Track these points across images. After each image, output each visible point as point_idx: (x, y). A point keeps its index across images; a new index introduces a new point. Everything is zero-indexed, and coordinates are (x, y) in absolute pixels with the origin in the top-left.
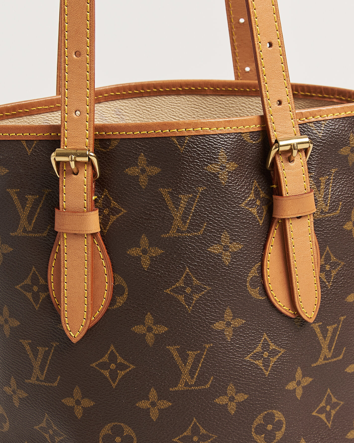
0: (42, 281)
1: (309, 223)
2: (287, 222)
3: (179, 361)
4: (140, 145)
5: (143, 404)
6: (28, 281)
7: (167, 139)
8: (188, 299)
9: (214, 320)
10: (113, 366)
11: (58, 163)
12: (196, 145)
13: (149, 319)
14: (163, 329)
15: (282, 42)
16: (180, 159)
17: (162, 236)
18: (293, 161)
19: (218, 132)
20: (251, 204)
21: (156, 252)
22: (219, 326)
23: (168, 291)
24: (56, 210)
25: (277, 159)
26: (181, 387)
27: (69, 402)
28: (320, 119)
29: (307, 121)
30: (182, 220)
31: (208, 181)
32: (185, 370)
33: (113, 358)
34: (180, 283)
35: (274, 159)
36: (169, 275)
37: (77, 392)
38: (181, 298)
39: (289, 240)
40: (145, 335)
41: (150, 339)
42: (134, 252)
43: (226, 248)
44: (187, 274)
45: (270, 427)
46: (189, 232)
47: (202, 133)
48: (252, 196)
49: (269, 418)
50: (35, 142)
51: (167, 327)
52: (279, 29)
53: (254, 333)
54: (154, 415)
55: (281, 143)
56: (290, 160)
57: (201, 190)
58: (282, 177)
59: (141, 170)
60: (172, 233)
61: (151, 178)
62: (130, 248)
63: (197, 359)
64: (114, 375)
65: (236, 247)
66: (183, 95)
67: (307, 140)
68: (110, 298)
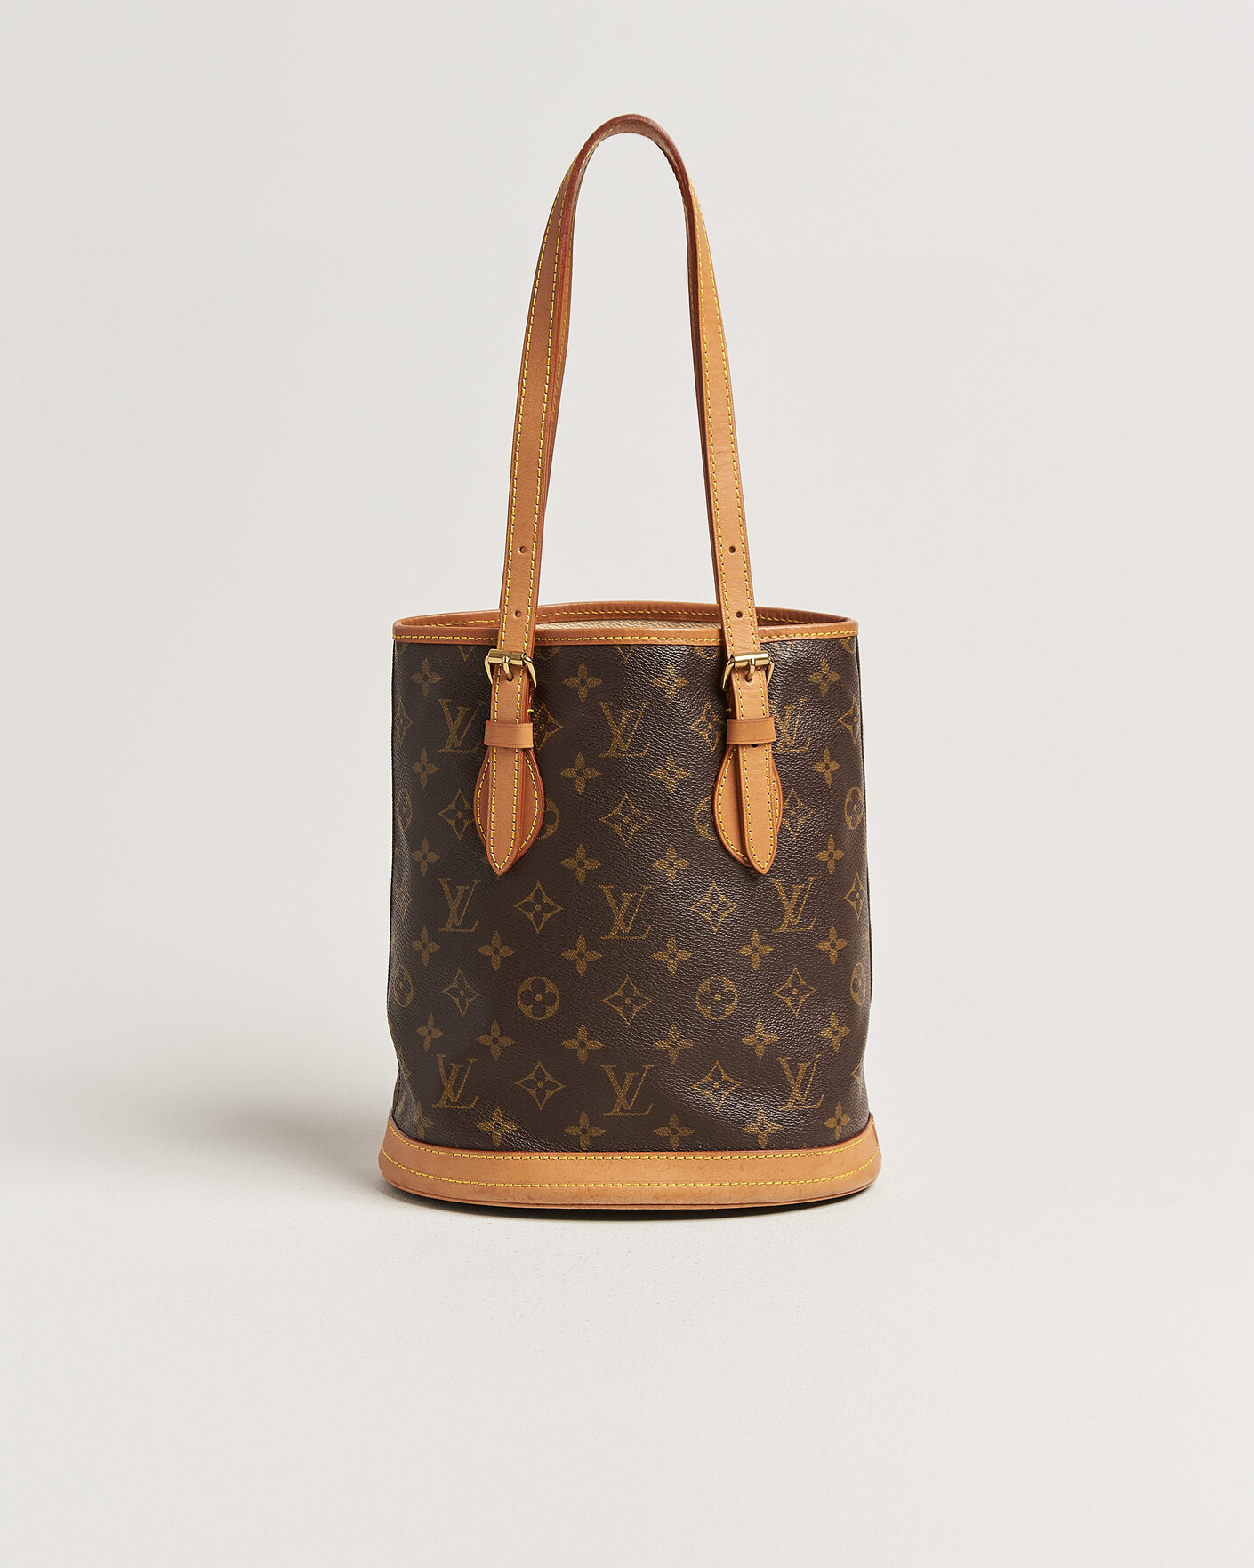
0: (467, 805)
1: (767, 753)
2: (740, 749)
3: (612, 904)
4: (581, 653)
5: (569, 954)
6: (452, 806)
7: (610, 647)
8: (626, 830)
9: (654, 857)
10: (538, 907)
11: (492, 665)
12: (642, 655)
13: (581, 852)
14: (596, 865)
15: (747, 549)
16: (623, 671)
17: (600, 756)
18: (751, 680)
19: (667, 642)
20: (703, 726)
21: (592, 774)
22: (659, 865)
23: (603, 820)
24: (487, 721)
25: (733, 676)
26: (613, 935)
27: (486, 951)
28: (786, 638)
29: (770, 640)
30: (623, 738)
31: (653, 696)
32: (620, 915)
33: (538, 898)
34: (617, 812)
35: (729, 678)
36: (605, 801)
37: (496, 939)
38: (618, 829)
39: (742, 771)
40: (575, 870)
41: (581, 875)
42: (569, 773)
43: (671, 774)
44: (626, 802)
45: (718, 997)
46: (630, 753)
47: (649, 642)
48: (703, 719)
49: (716, 988)
50: (473, 647)
51: (601, 862)
52: (744, 534)
53: (700, 879)
54: (581, 968)
55: (737, 659)
56: (748, 679)
57: (645, 705)
58: (736, 697)
59: (581, 681)
60: (611, 753)
61: (590, 690)
62: (564, 769)
63: (633, 903)
64: (538, 917)
65: (682, 774)
66: (652, 620)
67: (766, 655)
68: (539, 826)
